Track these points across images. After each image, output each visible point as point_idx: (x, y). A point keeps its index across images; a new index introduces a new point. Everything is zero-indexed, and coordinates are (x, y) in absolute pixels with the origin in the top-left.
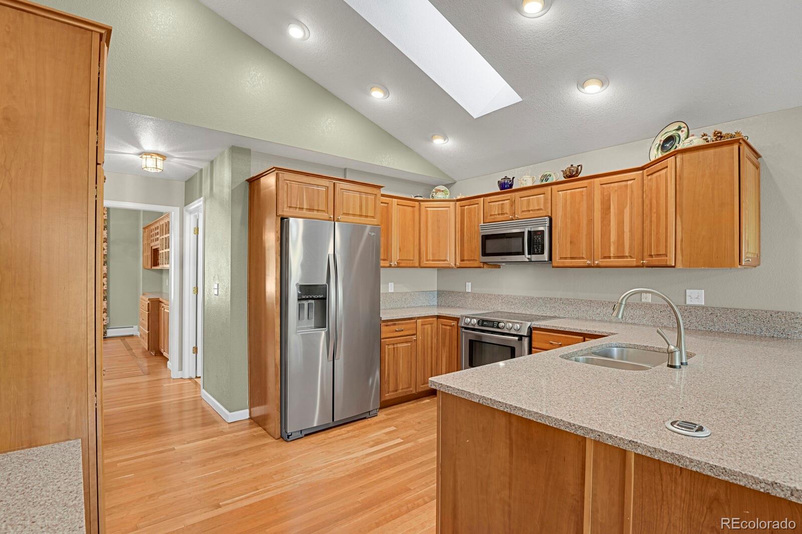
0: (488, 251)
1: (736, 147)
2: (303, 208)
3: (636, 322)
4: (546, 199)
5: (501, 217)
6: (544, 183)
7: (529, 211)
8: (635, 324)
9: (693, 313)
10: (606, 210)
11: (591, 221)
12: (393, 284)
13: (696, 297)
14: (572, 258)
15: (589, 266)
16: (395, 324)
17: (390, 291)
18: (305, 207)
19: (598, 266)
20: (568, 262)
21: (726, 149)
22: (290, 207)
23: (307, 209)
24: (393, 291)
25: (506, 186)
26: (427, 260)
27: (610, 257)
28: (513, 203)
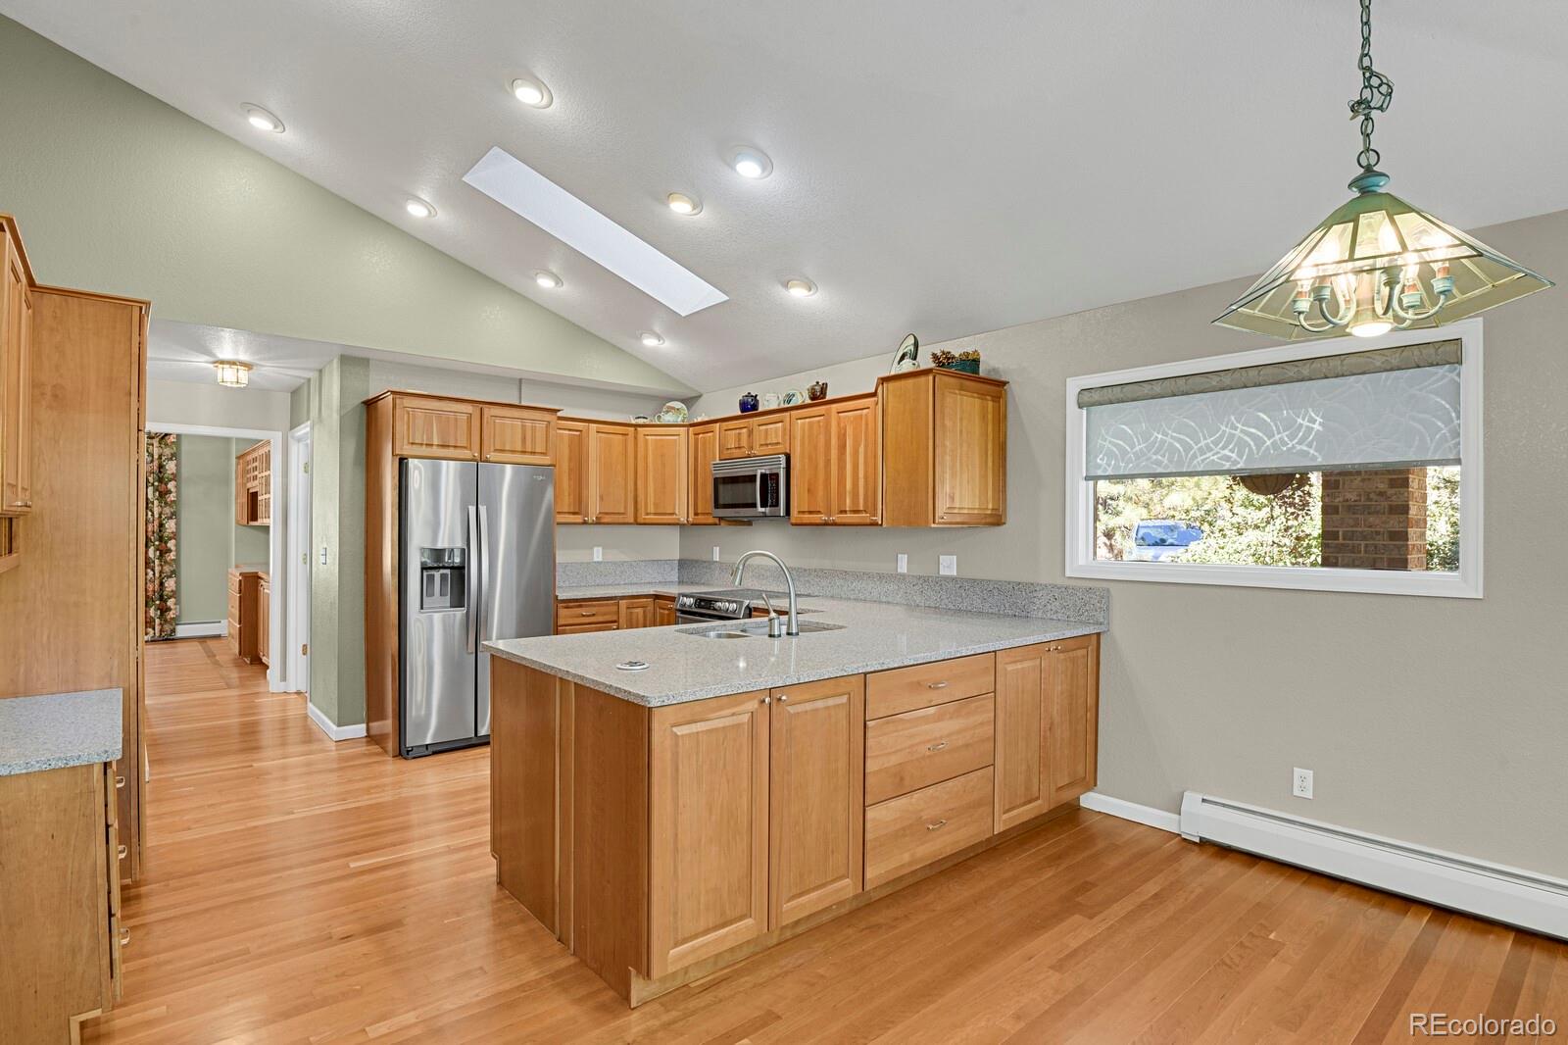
0: (721, 501)
1: (931, 378)
2: (432, 445)
3: (890, 600)
4: (784, 430)
5: (737, 453)
6: (787, 406)
7: (767, 445)
8: (889, 603)
9: (944, 587)
10: (842, 447)
11: (828, 462)
12: (600, 549)
13: (949, 566)
14: (810, 512)
15: (826, 524)
16: (580, 606)
17: (596, 560)
18: (436, 442)
19: (835, 524)
20: (807, 518)
21: (922, 379)
22: (412, 444)
23: (438, 445)
24: (600, 559)
25: (749, 406)
26: (647, 514)
27: (845, 512)
28: (750, 433)
